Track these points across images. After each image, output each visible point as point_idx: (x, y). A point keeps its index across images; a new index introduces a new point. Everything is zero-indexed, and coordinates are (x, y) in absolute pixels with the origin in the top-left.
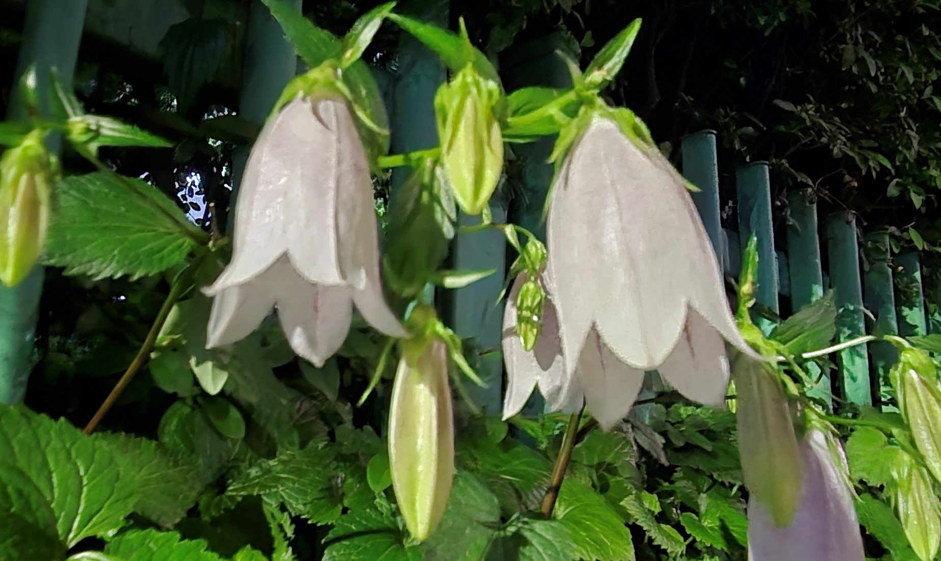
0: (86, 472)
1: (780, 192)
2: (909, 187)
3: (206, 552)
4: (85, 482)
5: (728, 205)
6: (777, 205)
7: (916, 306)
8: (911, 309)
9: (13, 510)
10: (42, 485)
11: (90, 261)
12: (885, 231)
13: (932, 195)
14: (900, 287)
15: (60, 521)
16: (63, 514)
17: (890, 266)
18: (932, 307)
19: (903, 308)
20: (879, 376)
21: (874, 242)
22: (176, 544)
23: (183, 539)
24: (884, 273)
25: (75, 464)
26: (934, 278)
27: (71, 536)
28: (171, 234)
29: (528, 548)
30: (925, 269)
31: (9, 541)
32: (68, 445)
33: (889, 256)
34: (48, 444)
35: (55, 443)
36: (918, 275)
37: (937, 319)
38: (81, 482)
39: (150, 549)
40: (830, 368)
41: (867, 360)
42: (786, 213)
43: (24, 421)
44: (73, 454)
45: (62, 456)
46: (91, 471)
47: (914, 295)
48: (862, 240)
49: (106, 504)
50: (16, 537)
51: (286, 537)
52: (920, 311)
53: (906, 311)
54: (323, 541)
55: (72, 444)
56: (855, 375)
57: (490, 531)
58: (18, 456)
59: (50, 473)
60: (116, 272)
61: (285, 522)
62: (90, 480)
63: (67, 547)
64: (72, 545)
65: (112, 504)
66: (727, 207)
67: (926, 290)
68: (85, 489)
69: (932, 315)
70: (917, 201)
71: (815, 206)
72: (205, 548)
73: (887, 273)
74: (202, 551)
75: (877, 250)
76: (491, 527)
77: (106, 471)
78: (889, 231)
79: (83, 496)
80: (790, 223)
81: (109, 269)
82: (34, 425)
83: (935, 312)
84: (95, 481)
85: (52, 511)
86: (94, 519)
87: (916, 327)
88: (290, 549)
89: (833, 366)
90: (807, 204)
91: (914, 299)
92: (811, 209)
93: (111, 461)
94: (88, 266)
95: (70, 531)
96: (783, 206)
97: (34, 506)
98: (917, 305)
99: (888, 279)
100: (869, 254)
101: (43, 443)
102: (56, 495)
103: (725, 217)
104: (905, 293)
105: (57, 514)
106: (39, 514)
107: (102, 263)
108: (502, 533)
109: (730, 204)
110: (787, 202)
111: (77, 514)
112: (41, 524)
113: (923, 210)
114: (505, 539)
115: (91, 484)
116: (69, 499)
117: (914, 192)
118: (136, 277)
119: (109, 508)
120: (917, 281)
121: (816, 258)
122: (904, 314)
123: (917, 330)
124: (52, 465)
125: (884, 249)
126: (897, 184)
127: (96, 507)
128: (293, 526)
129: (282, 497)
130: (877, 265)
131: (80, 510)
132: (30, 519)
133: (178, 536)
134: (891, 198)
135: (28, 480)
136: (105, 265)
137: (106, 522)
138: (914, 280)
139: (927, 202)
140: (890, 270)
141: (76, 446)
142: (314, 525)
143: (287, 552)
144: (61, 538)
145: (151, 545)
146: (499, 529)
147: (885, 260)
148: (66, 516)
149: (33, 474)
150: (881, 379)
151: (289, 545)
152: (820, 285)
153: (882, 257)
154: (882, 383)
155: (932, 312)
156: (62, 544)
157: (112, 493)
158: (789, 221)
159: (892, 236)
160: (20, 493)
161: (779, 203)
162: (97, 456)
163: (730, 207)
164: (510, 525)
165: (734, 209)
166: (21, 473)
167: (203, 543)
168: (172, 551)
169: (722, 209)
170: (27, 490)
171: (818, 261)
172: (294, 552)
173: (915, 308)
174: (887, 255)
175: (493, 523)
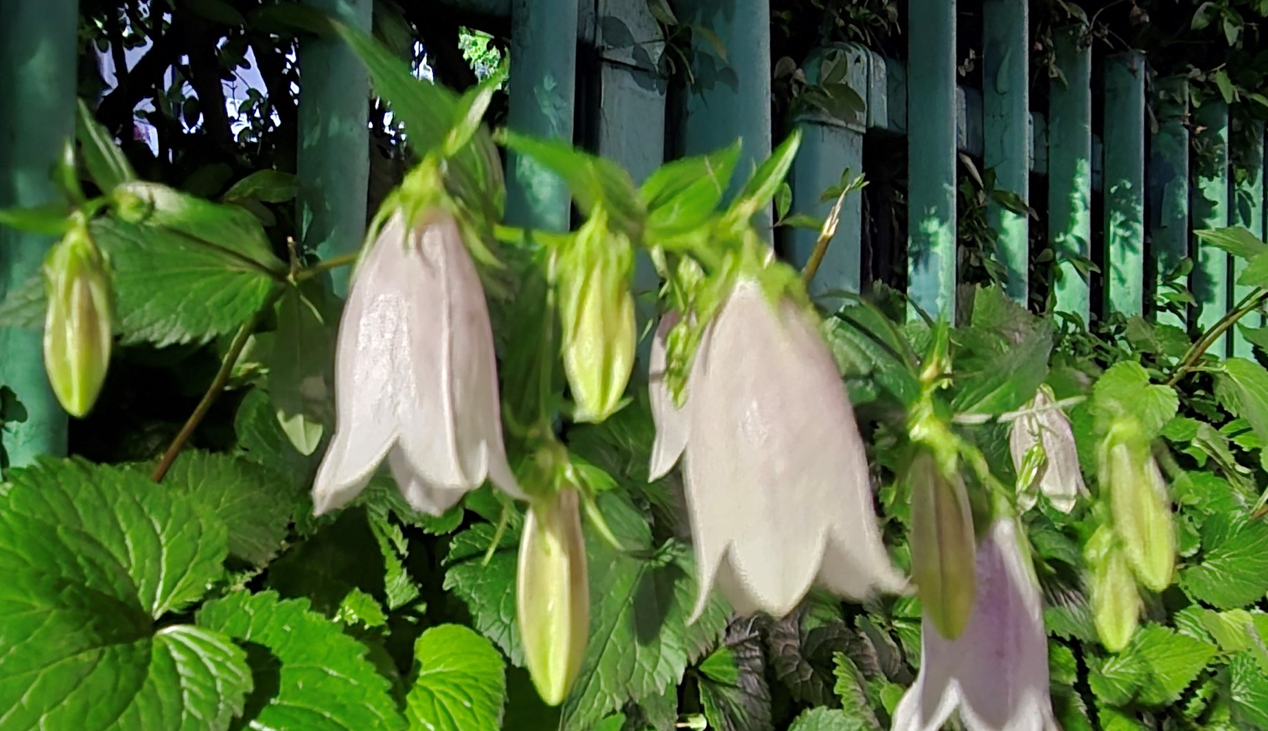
0: (163, 529)
1: (1044, 32)
2: (1222, 14)
3: (311, 613)
4: (163, 539)
5: (968, 57)
6: (1038, 50)
7: (1218, 176)
8: (1211, 179)
9: (87, 584)
10: (115, 550)
11: (151, 324)
12: (1185, 75)
13: (1253, 24)
14: (1198, 151)
15: (142, 590)
16: (143, 581)
17: (1187, 127)
18: (1240, 173)
19: (1201, 177)
20: (1157, 273)
21: (1169, 91)
22: (275, 605)
23: (281, 598)
24: (1176, 134)
25: (150, 521)
26: (1247, 133)
27: (156, 605)
28: (242, 273)
29: (684, 581)
30: (1235, 121)
31: (90, 624)
32: (138, 498)
33: (1187, 113)
34: (115, 500)
35: (123, 498)
36: (1224, 133)
37: (1244, 189)
38: (159, 541)
39: (246, 613)
40: (1092, 272)
41: (1141, 256)
42: (1049, 59)
43: (83, 476)
44: (146, 509)
45: (134, 514)
46: (168, 527)
47: (1217, 160)
48: (1152, 88)
49: (192, 565)
50: (96, 619)
51: (399, 556)
52: (1222, 181)
53: (1203, 183)
54: (443, 563)
55: (143, 499)
56: (1124, 276)
57: (640, 562)
58: (83, 518)
59: (122, 534)
60: (183, 335)
61: (397, 536)
62: (169, 539)
63: (153, 618)
64: (157, 615)
65: (197, 564)
66: (967, 61)
67: (1234, 149)
68: (165, 550)
69: (1239, 184)
70: (1231, 33)
71: (1090, 49)
72: (309, 606)
73: (1181, 134)
74: (305, 612)
75: (1173, 102)
76: (639, 558)
77: (185, 526)
78: (1190, 75)
79: (164, 558)
80: (1055, 75)
81: (173, 333)
82: (96, 478)
83: (1243, 179)
84: (174, 540)
85: (131, 580)
86: (180, 584)
87: (1215, 203)
88: (405, 571)
89: (1097, 269)
90: (1078, 48)
91: (1215, 166)
92: (1084, 53)
93: (190, 514)
94: (148, 330)
95: (153, 600)
96: (1046, 49)
97: (110, 576)
98: (1220, 173)
99: (1181, 144)
100: (1159, 109)
101: (109, 499)
102: (133, 561)
103: (963, 73)
104: (1204, 158)
105: (136, 582)
106: (116, 586)
107: (164, 326)
108: (653, 563)
109: (972, 54)
110: (1051, 43)
111: (159, 579)
112: (121, 597)
113: (1240, 46)
114: (657, 571)
115: (170, 544)
116: (147, 562)
117: (1229, 21)
118: (206, 339)
119: (194, 569)
120: (1222, 142)
121: (1085, 122)
122: (1202, 186)
123: (1216, 207)
124: (123, 526)
125: (1179, 100)
126: (1207, 10)
127: (179, 571)
128: (407, 541)
129: (391, 503)
130: (1169, 124)
131: (163, 575)
132: (107, 592)
133: (276, 595)
134: (1196, 31)
135: (99, 545)
136: (167, 329)
137: (192, 586)
138: (1219, 140)
139: (1245, 35)
140: (1186, 132)
141: (148, 499)
142: (431, 536)
143: (401, 574)
144: (145, 609)
145: (247, 608)
146: (650, 558)
147: (1179, 117)
148: (147, 582)
149: (103, 538)
150: (1159, 277)
151: (404, 565)
152: (1087, 160)
153: (1177, 112)
154: (1159, 282)
155: (1240, 180)
156: (147, 616)
157: (195, 553)
158: (1052, 73)
159: (1194, 83)
160: (91, 562)
161: (1040, 47)
162: (173, 510)
163: (970, 61)
164: (664, 552)
165: (977, 62)
166: (90, 540)
167: (305, 602)
168: (271, 613)
169: (960, 62)
170: (100, 559)
171: (1089, 127)
172: (409, 573)
173: (1215, 178)
174: (1184, 111)
175: (641, 551)
